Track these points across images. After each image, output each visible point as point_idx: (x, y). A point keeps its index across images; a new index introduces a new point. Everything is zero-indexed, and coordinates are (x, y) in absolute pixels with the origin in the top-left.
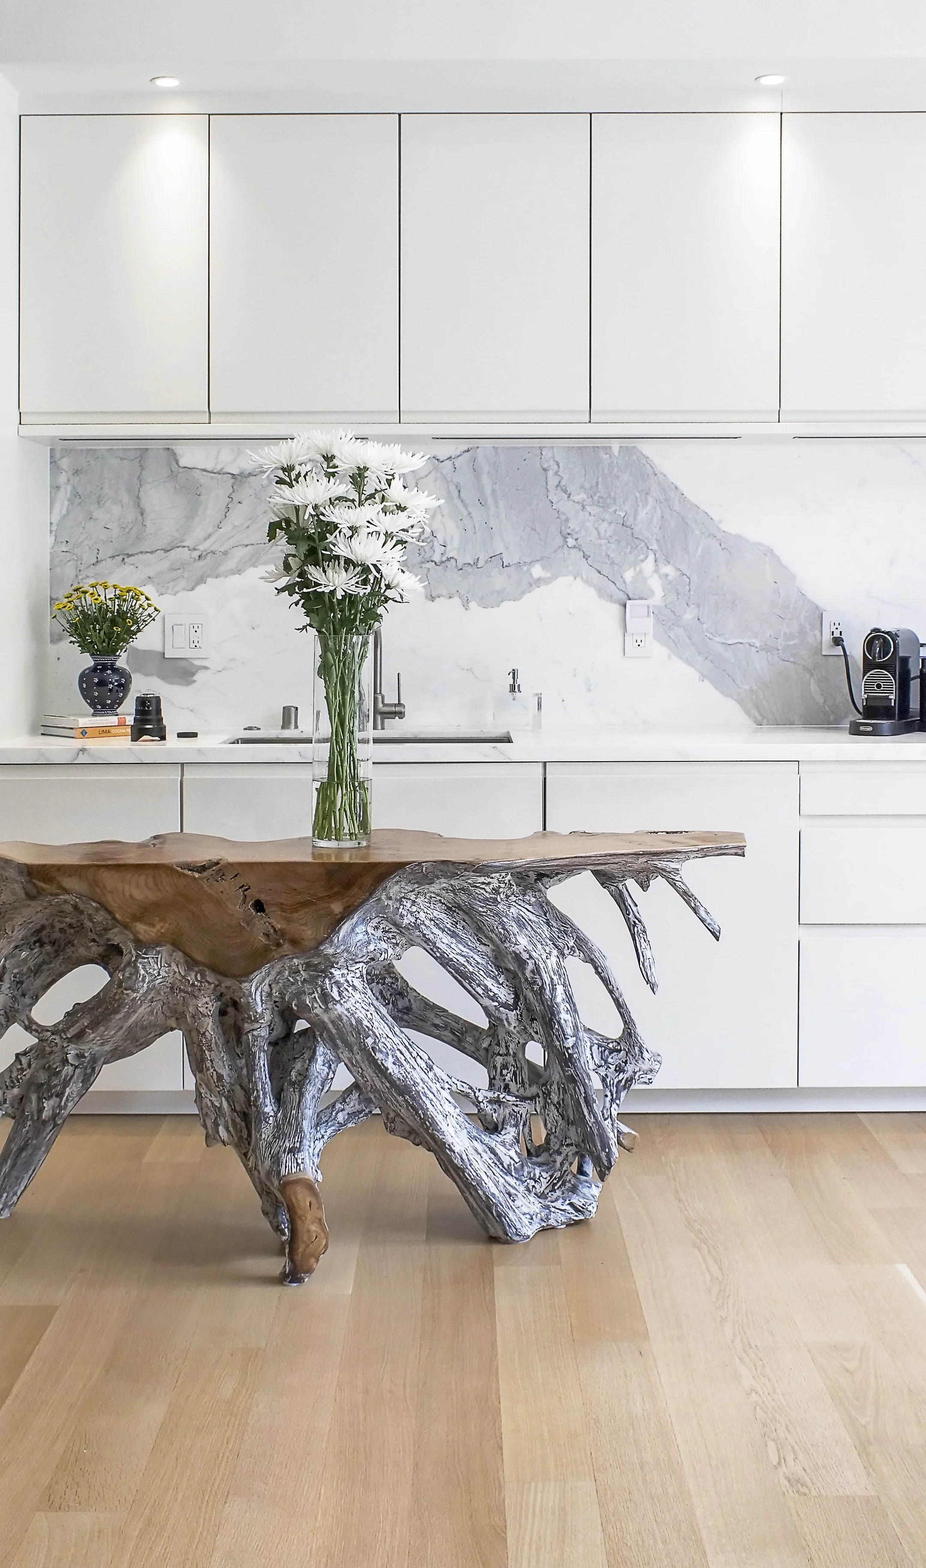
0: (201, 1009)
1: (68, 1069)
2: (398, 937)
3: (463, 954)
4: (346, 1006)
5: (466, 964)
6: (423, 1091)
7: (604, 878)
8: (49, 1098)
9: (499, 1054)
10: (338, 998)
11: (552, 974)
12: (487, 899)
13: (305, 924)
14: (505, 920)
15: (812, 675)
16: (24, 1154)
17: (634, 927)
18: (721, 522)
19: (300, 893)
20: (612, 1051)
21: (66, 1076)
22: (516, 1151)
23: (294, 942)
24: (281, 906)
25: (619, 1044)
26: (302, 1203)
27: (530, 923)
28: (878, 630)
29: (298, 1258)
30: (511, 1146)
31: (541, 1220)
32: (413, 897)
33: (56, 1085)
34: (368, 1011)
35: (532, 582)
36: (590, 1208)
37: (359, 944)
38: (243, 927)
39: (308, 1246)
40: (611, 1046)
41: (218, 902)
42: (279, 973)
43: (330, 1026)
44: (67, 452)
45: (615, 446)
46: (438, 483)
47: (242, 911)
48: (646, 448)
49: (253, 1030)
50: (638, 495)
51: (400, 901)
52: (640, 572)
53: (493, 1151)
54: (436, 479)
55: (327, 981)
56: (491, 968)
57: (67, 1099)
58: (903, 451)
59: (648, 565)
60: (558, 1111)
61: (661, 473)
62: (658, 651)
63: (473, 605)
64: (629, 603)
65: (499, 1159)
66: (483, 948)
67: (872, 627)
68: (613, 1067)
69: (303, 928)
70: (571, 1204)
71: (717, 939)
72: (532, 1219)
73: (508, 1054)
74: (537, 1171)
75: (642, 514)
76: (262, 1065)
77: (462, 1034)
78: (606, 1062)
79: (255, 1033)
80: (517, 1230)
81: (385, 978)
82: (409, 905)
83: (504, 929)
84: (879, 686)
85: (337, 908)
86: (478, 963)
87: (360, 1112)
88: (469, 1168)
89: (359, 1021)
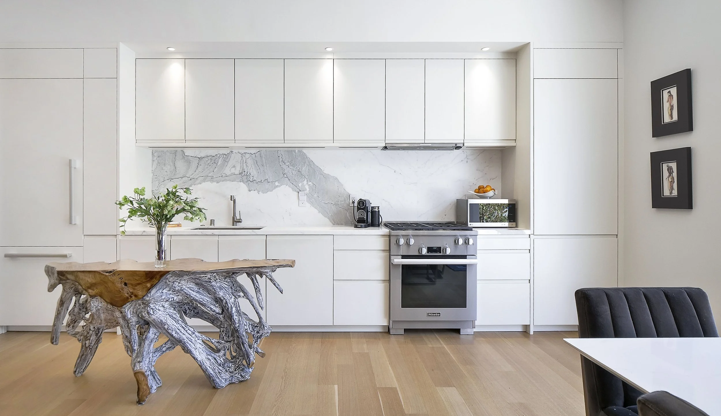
0: (117, 316)
1: (91, 332)
2: (178, 293)
3: (201, 298)
4: (156, 316)
5: (203, 301)
6: (187, 341)
7: (248, 275)
8: (87, 340)
9: (222, 327)
10: (152, 314)
11: (231, 304)
12: (207, 281)
13: (139, 290)
14: (215, 287)
15: (347, 211)
16: (83, 357)
17: (256, 289)
18: (324, 171)
19: (137, 280)
20: (256, 327)
21: (91, 334)
22: (223, 359)
23: (136, 296)
24: (132, 284)
25: (258, 324)
26: (141, 379)
27: (225, 288)
28: (361, 199)
29: (140, 397)
30: (222, 357)
31: (230, 381)
32: (179, 281)
33: (88, 337)
34: (165, 317)
35: (275, 186)
36: (246, 376)
37: (158, 297)
38: (121, 291)
39: (143, 393)
40: (255, 325)
41: (113, 283)
42: (135, 305)
43: (152, 322)
44: (156, 151)
45: (297, 150)
46: (251, 160)
47: (120, 286)
48: (305, 151)
49: (130, 323)
50: (302, 163)
51: (173, 282)
52: (303, 184)
53: (215, 359)
54: (251, 159)
55: (149, 308)
56: (213, 302)
57: (92, 341)
58: (371, 152)
59: (305, 182)
60: (236, 346)
61: (308, 158)
62: (308, 205)
63: (260, 192)
64: (300, 192)
65: (217, 361)
66: (209, 296)
67: (359, 199)
68: (256, 332)
69: (139, 291)
70: (241, 375)
71: (282, 293)
72: (226, 380)
73: (224, 328)
74: (230, 365)
75: (304, 169)
76: (134, 334)
77: (213, 321)
78: (254, 330)
79: (131, 324)
80: (219, 385)
81: (189, 304)
82: (177, 284)
83: (215, 290)
84: (361, 215)
85: (149, 285)
86: (208, 301)
87: (171, 347)
88: (203, 365)
89: (162, 321)
